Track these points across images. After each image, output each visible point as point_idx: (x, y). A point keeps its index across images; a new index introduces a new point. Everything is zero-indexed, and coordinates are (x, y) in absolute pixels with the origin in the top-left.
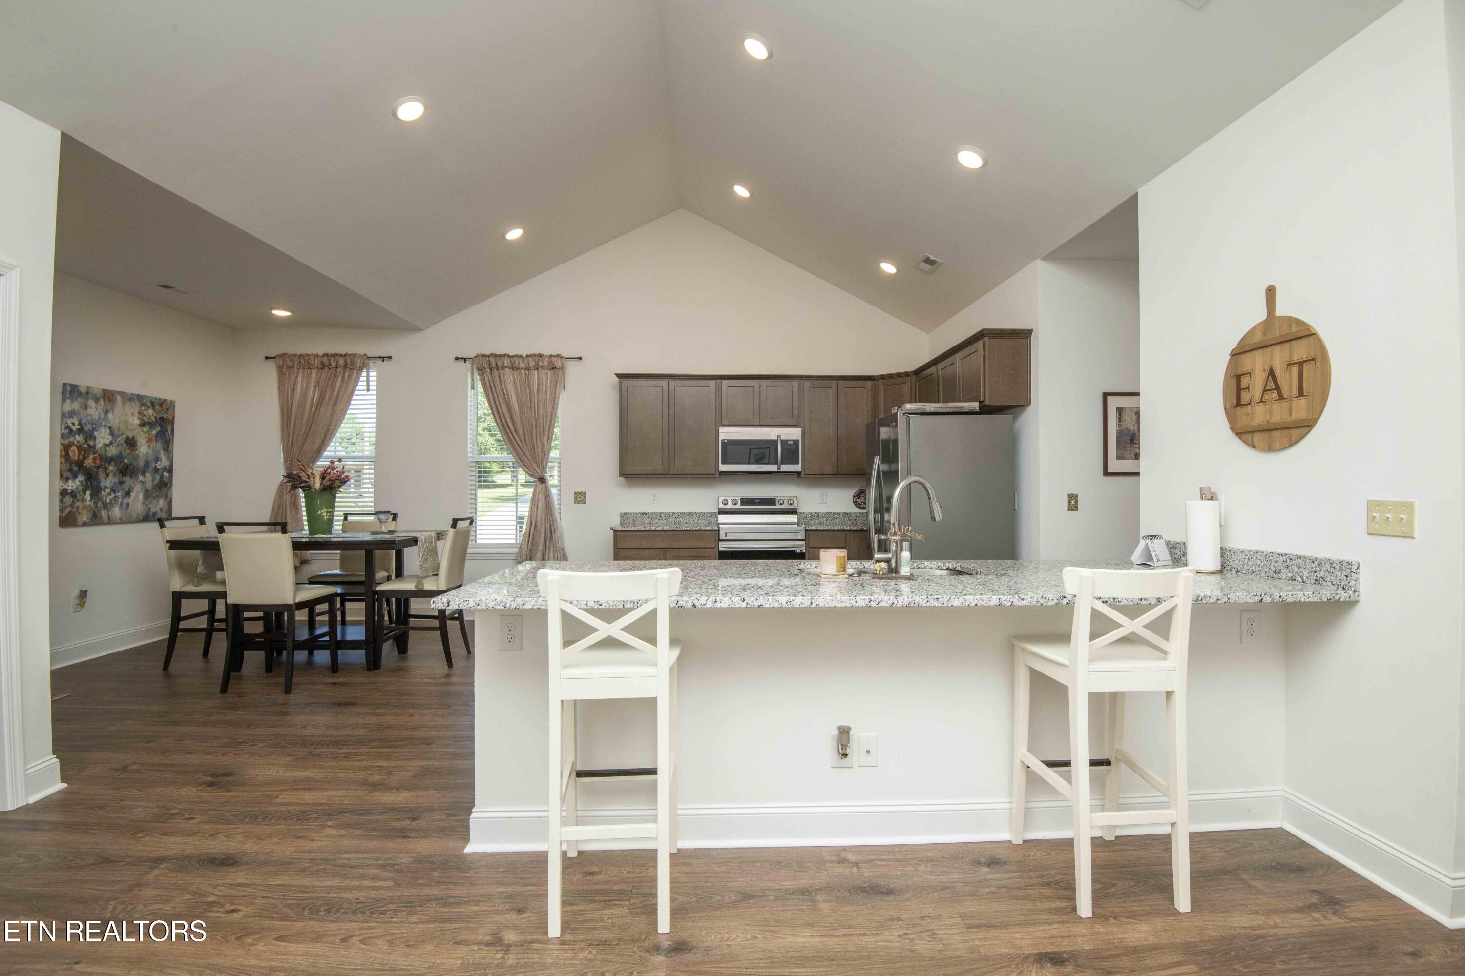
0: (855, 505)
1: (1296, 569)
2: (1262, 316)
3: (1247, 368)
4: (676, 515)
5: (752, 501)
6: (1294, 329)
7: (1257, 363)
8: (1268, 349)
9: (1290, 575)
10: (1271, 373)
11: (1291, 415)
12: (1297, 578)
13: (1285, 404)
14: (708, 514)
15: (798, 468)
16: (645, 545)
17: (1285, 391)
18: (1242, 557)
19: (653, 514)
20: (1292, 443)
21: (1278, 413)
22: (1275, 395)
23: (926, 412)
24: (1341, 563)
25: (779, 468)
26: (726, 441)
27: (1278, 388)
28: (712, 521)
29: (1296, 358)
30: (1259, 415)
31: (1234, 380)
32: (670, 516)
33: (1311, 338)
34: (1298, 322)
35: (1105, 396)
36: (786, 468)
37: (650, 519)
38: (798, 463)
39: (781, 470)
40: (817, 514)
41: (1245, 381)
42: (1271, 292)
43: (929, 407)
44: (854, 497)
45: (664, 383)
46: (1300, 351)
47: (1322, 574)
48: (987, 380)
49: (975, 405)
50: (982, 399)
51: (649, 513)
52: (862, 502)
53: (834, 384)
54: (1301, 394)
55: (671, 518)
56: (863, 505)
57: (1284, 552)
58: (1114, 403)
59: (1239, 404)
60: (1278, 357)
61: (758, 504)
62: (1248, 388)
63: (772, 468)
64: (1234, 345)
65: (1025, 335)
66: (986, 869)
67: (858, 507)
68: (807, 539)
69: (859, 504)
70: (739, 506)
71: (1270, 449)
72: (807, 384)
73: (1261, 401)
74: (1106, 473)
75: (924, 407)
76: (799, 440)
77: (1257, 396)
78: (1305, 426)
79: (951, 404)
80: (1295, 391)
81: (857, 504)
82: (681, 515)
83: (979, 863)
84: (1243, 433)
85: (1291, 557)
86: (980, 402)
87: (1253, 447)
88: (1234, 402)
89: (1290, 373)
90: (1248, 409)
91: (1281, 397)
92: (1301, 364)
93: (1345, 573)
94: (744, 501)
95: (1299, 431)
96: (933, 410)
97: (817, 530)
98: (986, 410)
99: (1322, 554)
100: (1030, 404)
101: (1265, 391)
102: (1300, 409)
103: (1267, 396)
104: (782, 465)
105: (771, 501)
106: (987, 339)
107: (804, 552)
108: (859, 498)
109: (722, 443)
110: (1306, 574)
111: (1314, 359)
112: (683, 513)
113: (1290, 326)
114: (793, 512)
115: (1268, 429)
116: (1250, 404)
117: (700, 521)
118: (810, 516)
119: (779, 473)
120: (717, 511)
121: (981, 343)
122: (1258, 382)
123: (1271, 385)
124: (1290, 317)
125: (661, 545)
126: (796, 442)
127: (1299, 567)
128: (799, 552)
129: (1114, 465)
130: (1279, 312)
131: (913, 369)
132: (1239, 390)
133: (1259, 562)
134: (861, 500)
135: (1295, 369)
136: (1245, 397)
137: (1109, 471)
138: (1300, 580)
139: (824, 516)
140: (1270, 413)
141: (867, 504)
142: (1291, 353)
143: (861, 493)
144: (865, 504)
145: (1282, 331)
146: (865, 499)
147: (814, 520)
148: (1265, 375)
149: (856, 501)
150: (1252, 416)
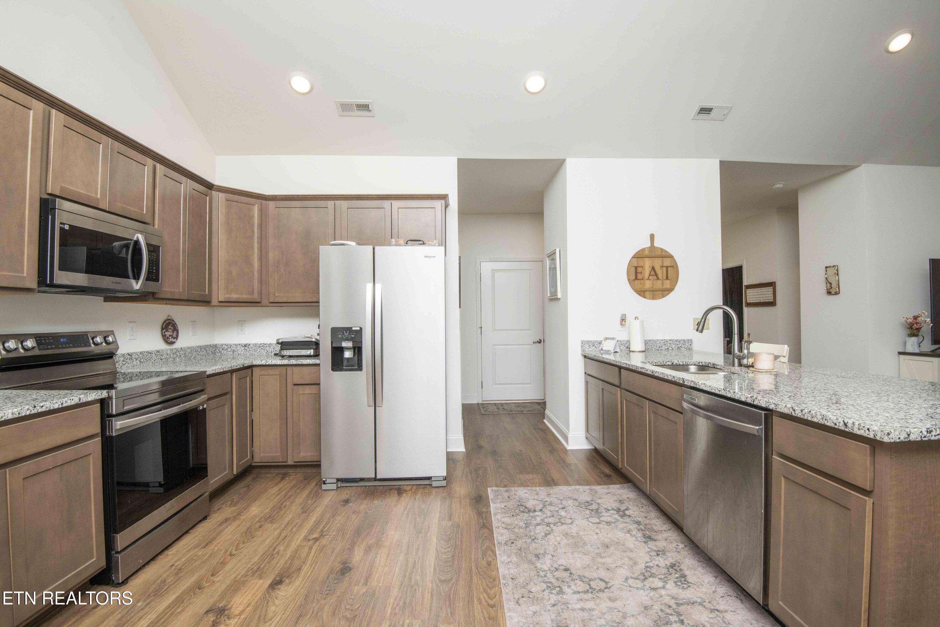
0: (163, 340)
1: (669, 345)
2: (648, 244)
3: (641, 265)
6: (664, 253)
7: (647, 263)
8: (652, 258)
9: (666, 347)
10: (653, 268)
11: (663, 286)
17: (660, 276)
20: (663, 296)
21: (657, 285)
22: (655, 277)
24: (688, 340)
27: (656, 275)
29: (665, 265)
30: (648, 284)
31: (634, 269)
34: (666, 252)
41: (639, 270)
42: (652, 236)
44: (162, 329)
46: (667, 262)
47: (680, 345)
52: (170, 336)
54: (667, 278)
56: (171, 340)
57: (663, 339)
59: (636, 278)
60: (657, 263)
61: (65, 346)
62: (641, 273)
64: (634, 253)
67: (166, 342)
69: (168, 338)
70: (36, 351)
71: (654, 298)
73: (648, 279)
76: (159, 247)
77: (646, 277)
78: (669, 291)
80: (665, 277)
81: (165, 339)
84: (639, 291)
85: (667, 341)
87: (645, 297)
88: (634, 277)
89: (662, 270)
90: (642, 281)
91: (658, 279)
92: (667, 267)
93: (689, 344)
95: (667, 292)
99: (680, 338)
101: (650, 275)
102: (667, 284)
103: (651, 277)
108: (167, 331)
110: (673, 346)
111: (673, 267)
113: (662, 252)
115: (652, 291)
116: (642, 279)
122: (646, 271)
123: (653, 273)
124: (662, 249)
126: (156, 249)
127: (670, 344)
130: (656, 245)
132: (636, 273)
133: (651, 344)
134: (168, 333)
135: (665, 269)
136: (640, 276)
138: (671, 348)
139: (137, 357)
140: (653, 284)
141: (177, 338)
142: (662, 263)
143: (169, 324)
144: (174, 338)
145: (659, 253)
146: (173, 332)
147: (127, 365)
148: (650, 269)
149: (166, 335)
150: (644, 285)
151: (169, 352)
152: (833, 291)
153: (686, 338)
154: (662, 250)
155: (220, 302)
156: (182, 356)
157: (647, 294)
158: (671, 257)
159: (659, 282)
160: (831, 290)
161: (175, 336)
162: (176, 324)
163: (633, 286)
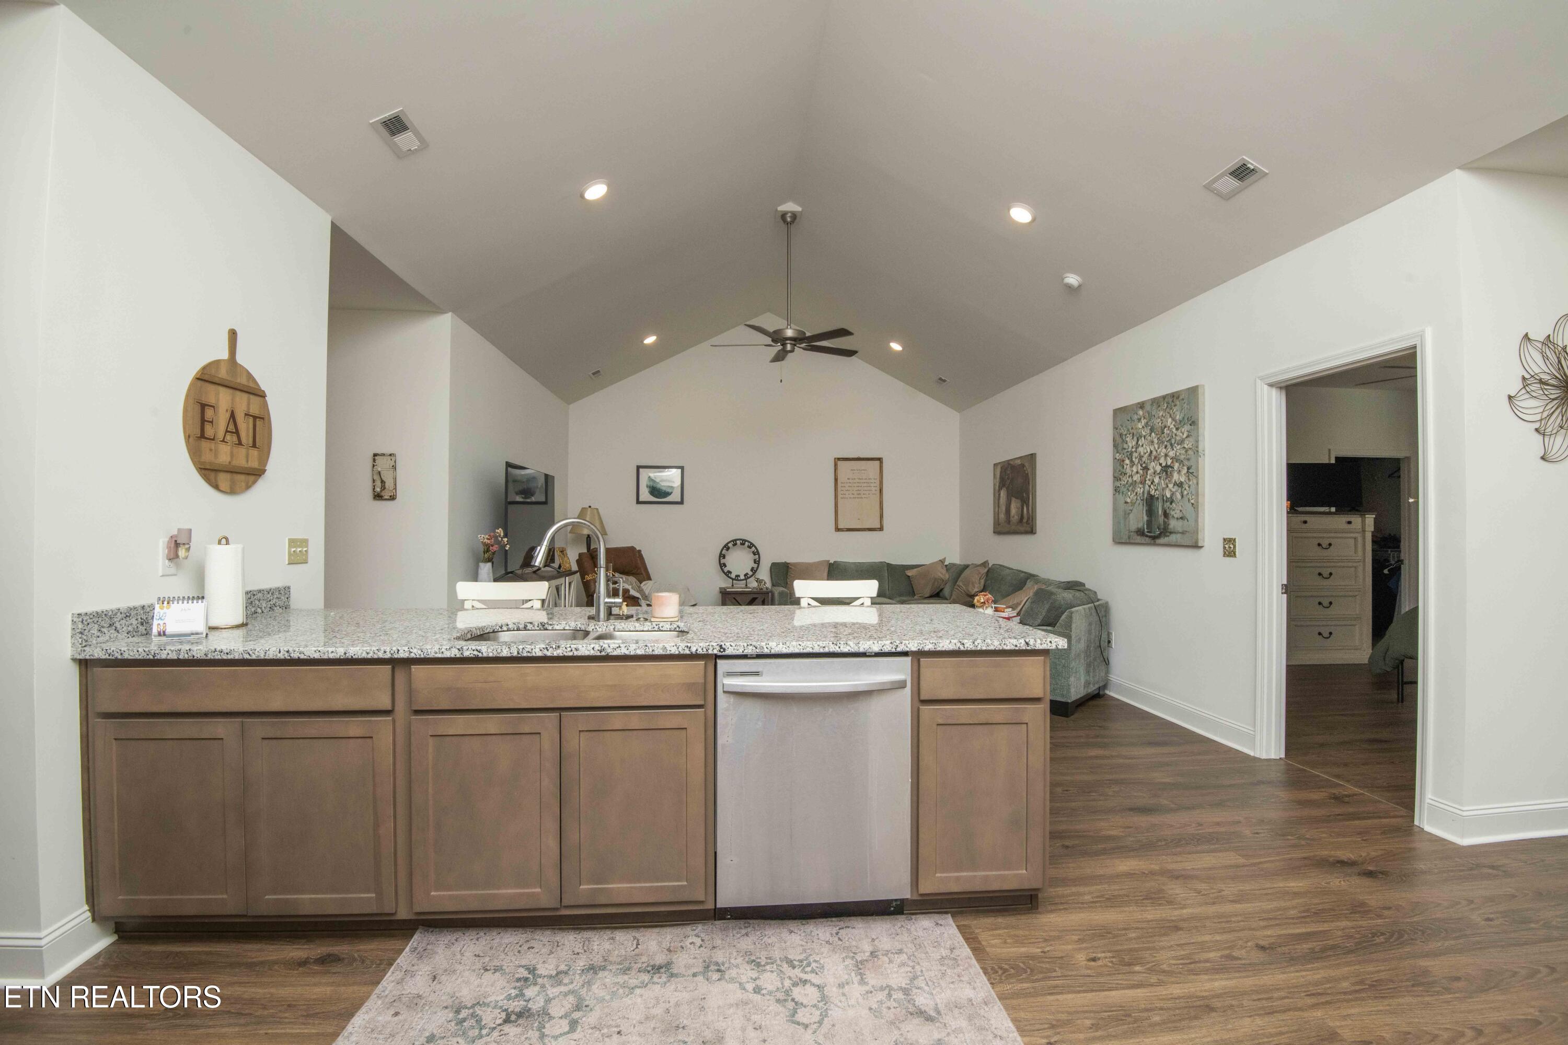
3: (212, 401)
6: (251, 385)
7: (220, 400)
8: (232, 390)
10: (233, 416)
11: (247, 461)
17: (244, 441)
20: (248, 487)
21: (242, 458)
22: (235, 438)
24: (284, 589)
27: (237, 432)
29: (252, 412)
30: (224, 454)
31: (198, 408)
33: (262, 399)
34: (254, 381)
41: (209, 413)
42: (233, 335)
46: (256, 406)
54: (254, 446)
59: (203, 435)
60: (242, 403)
62: (212, 422)
64: (198, 368)
71: (232, 491)
73: (223, 441)
77: (221, 435)
78: (257, 473)
80: (251, 441)
84: (205, 469)
87: (216, 487)
88: (198, 432)
89: (248, 424)
90: (212, 445)
91: (240, 442)
92: (255, 418)
93: (286, 596)
95: (253, 477)
99: (273, 585)
101: (227, 431)
102: (254, 458)
103: (228, 437)
111: (265, 419)
113: (248, 379)
115: (232, 471)
116: (213, 439)
122: (220, 420)
123: (231, 428)
124: (247, 372)
130: (238, 358)
132: (203, 421)
135: (251, 420)
136: (209, 431)
140: (232, 455)
142: (249, 404)
145: (242, 380)
148: (228, 415)
150: (216, 454)
152: (386, 495)
153: (281, 583)
154: (250, 376)
157: (223, 479)
158: (262, 395)
159: (242, 451)
160: (383, 494)
163: (195, 453)
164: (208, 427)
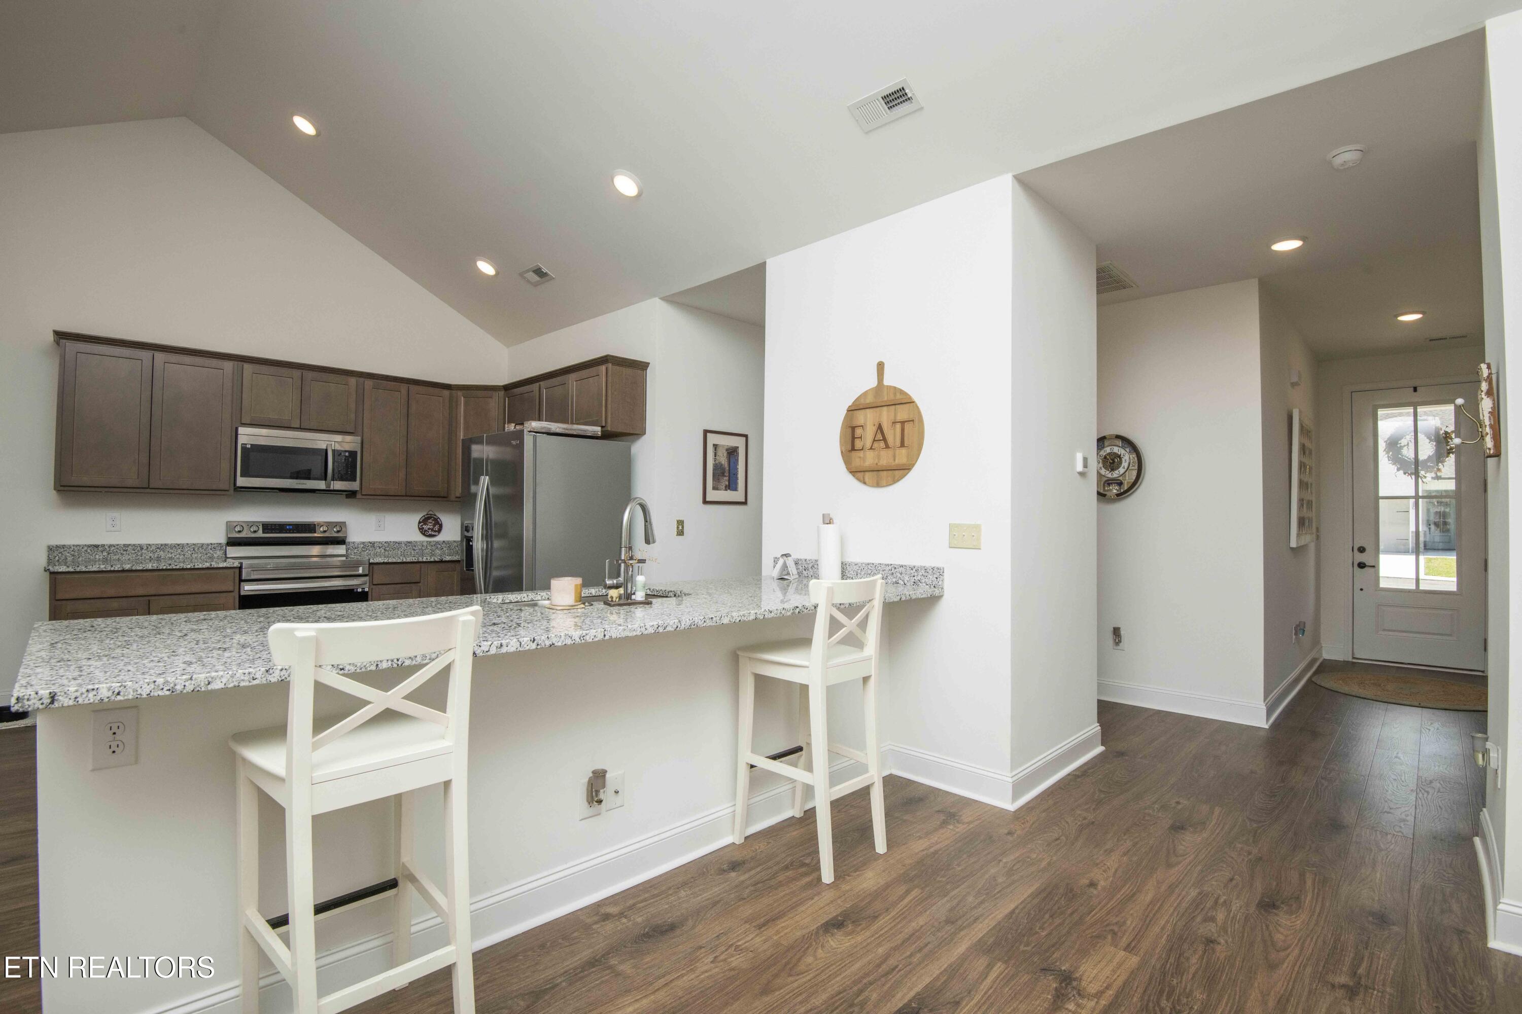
0: (421, 532)
1: (899, 575)
2: (873, 383)
3: (860, 422)
4: (153, 548)
5: (280, 527)
6: (898, 396)
7: (868, 419)
8: (878, 409)
9: (894, 580)
10: (880, 428)
11: (895, 460)
12: (900, 582)
13: (890, 452)
14: (208, 545)
15: (355, 486)
16: (111, 592)
17: (890, 442)
18: (856, 568)
19: (110, 546)
20: (895, 481)
21: (885, 458)
22: (882, 444)
23: (552, 432)
24: (933, 569)
25: (328, 485)
26: (249, 446)
27: (885, 439)
28: (215, 555)
29: (899, 418)
30: (869, 459)
31: (850, 430)
32: (142, 549)
33: (912, 404)
34: (902, 392)
35: (706, 432)
36: (338, 485)
37: (105, 554)
38: (355, 480)
39: (332, 488)
40: (373, 544)
41: (858, 432)
42: (881, 366)
43: (555, 427)
44: (420, 522)
45: (146, 355)
46: (903, 413)
47: (919, 578)
48: (609, 406)
49: (597, 430)
50: (604, 425)
51: (103, 546)
52: (429, 529)
53: (404, 387)
54: (902, 445)
55: (143, 551)
56: (430, 533)
57: (890, 563)
58: (712, 439)
59: (853, 449)
60: (886, 416)
61: (289, 531)
62: (861, 438)
63: (321, 485)
64: (850, 403)
65: (641, 366)
66: (733, 874)
67: (424, 534)
68: (371, 574)
69: (426, 531)
70: (260, 534)
71: (878, 485)
72: (369, 383)
73: (871, 448)
74: (705, 502)
75: (549, 426)
76: (357, 452)
77: (868, 445)
78: (905, 469)
79: (575, 427)
80: (898, 443)
81: (423, 532)
82: (163, 547)
83: (724, 871)
84: (856, 472)
85: (895, 566)
86: (602, 427)
87: (865, 483)
88: (849, 447)
89: (895, 430)
90: (861, 454)
91: (887, 447)
92: (903, 423)
93: (935, 576)
94: (268, 527)
95: (901, 472)
96: (558, 431)
97: (384, 563)
98: (607, 436)
99: (918, 563)
100: (645, 434)
101: (874, 440)
102: (902, 456)
103: (876, 445)
104: (332, 482)
105: (310, 527)
106: (610, 365)
107: (367, 590)
108: (425, 524)
109: (242, 448)
110: (906, 578)
111: (913, 421)
112: (166, 545)
113: (895, 394)
114: (341, 541)
115: (877, 470)
116: (862, 449)
117: (194, 556)
118: (362, 546)
119: (328, 491)
120: (223, 541)
121: (603, 368)
122: (869, 434)
123: (879, 437)
124: (895, 387)
125: (141, 591)
126: (353, 454)
127: (901, 574)
128: (360, 590)
129: (712, 495)
130: (886, 382)
131: (502, 384)
132: (853, 438)
133: (869, 572)
134: (429, 527)
135: (898, 426)
136: (858, 444)
137: (708, 499)
138: (902, 583)
139: (380, 545)
140: (878, 458)
141: (439, 531)
142: (896, 415)
143: (429, 518)
144: (435, 531)
145: (891, 396)
146: (434, 525)
147: (367, 551)
148: (875, 428)
149: (423, 528)
150: (864, 459)
151: (425, 544)
153: (929, 563)
154: (896, 390)
155: (457, 497)
156: (445, 549)
157: (870, 476)
158: (912, 402)
159: (889, 454)
161: (437, 528)
162: (438, 518)
163: (847, 461)
164: (857, 442)
